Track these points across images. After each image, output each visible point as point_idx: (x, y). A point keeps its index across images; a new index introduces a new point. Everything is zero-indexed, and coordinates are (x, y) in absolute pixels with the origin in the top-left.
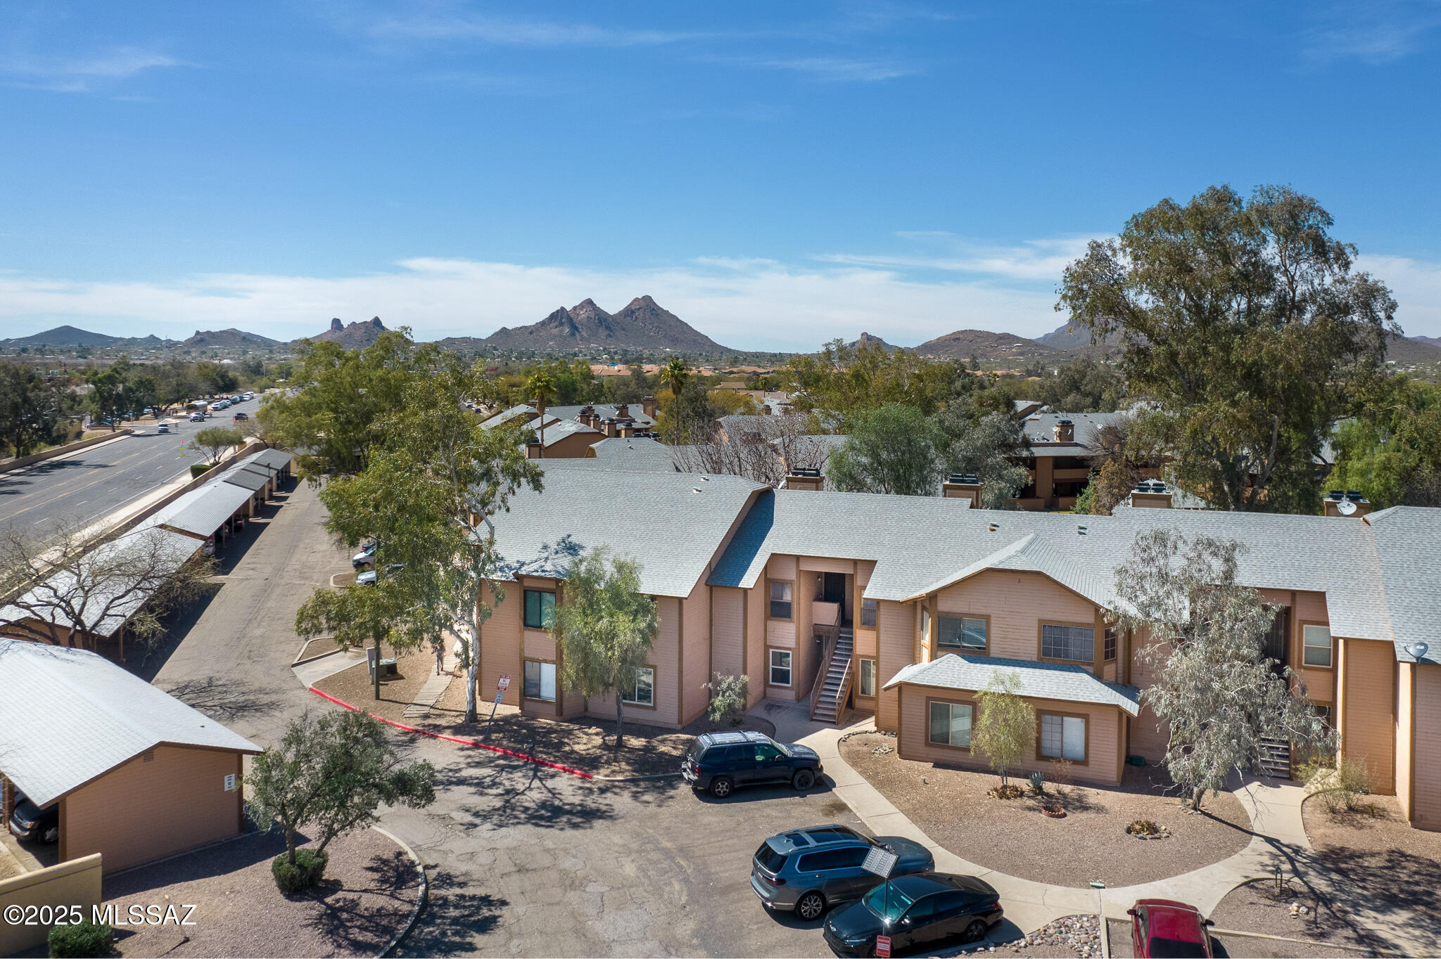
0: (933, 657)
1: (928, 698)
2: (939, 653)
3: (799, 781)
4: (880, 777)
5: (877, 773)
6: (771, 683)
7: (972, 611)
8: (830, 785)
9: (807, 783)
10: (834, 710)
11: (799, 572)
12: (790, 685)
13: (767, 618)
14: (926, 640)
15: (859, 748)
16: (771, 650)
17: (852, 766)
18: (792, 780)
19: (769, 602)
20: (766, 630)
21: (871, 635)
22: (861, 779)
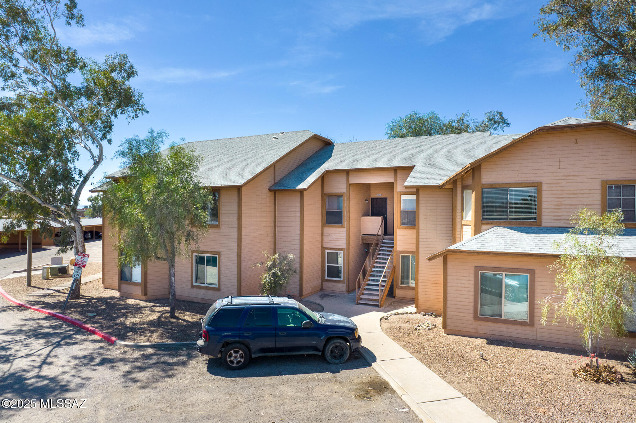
0: (477, 231)
1: (477, 268)
2: (484, 227)
3: (332, 352)
4: (427, 352)
5: (424, 348)
6: (326, 278)
7: (521, 179)
8: (369, 359)
9: (341, 356)
10: (378, 295)
11: (349, 185)
12: (341, 279)
13: (323, 226)
14: (469, 216)
15: (400, 325)
16: (327, 251)
17: (394, 340)
18: (323, 351)
19: (325, 212)
20: (322, 235)
21: (412, 232)
22: (405, 353)
